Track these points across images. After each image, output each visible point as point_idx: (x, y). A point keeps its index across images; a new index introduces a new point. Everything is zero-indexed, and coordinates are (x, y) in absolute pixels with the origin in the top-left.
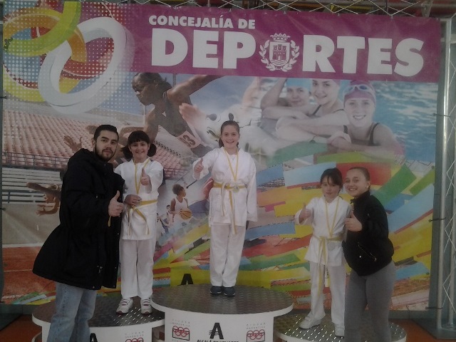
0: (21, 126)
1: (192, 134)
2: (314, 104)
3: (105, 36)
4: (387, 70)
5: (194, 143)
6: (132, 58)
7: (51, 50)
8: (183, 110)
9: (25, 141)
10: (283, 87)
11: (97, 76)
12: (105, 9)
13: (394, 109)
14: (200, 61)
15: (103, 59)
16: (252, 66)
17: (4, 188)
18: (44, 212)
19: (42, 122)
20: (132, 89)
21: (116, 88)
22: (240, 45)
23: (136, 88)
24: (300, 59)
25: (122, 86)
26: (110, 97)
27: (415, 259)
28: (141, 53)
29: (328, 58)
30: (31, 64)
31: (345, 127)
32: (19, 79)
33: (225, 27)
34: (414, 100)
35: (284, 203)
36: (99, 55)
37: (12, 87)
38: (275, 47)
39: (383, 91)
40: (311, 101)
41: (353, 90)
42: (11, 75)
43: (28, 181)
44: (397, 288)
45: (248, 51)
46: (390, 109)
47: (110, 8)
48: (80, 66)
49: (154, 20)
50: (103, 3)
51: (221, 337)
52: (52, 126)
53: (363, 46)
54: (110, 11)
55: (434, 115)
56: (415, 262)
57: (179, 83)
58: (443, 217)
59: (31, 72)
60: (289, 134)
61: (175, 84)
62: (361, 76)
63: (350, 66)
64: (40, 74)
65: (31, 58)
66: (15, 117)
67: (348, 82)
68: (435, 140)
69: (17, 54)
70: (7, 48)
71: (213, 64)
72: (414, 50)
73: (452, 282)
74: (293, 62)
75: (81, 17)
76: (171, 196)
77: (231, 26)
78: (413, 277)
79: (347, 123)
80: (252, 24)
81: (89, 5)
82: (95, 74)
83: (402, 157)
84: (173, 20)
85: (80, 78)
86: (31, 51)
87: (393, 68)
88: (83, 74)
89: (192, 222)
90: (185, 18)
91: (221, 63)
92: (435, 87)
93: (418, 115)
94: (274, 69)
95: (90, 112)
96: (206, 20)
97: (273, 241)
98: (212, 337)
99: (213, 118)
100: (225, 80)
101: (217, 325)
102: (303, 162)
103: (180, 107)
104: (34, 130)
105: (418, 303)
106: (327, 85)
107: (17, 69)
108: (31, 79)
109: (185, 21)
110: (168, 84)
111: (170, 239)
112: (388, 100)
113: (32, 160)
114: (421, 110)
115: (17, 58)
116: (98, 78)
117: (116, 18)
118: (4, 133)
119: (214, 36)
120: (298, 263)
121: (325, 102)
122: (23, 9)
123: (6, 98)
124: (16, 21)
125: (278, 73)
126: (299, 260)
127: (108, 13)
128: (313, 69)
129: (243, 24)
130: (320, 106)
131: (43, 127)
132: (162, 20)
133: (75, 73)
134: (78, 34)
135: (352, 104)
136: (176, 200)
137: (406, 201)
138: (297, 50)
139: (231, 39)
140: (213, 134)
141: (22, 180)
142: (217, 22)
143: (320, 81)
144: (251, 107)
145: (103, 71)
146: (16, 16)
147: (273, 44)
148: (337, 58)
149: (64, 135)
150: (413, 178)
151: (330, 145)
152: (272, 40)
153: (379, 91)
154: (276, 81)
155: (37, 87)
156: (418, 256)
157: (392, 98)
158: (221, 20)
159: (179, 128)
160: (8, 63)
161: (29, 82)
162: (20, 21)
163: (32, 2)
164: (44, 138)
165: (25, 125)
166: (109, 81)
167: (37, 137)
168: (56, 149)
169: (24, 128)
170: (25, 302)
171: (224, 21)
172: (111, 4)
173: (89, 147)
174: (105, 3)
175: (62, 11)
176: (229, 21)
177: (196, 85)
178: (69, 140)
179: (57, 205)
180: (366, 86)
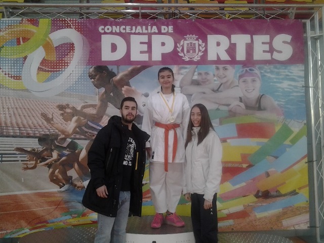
0: (10, 107)
2: (218, 83)
3: (68, 41)
4: (267, 56)
6: (88, 56)
7: (31, 53)
8: (125, 91)
10: (195, 72)
11: (63, 69)
12: (68, 23)
13: (274, 84)
15: (68, 58)
16: (173, 58)
18: (27, 168)
19: (25, 104)
21: (77, 78)
22: (163, 44)
23: (91, 77)
24: (206, 52)
25: (81, 76)
26: (73, 84)
27: (297, 191)
28: (94, 51)
29: (227, 51)
30: (17, 63)
31: (240, 98)
32: (9, 74)
33: (152, 32)
36: (65, 55)
37: (3, 80)
38: (188, 44)
39: (265, 72)
40: (215, 80)
41: (244, 72)
42: (3, 71)
43: (16, 146)
45: (169, 48)
46: (271, 84)
47: (72, 22)
48: (51, 63)
49: (102, 29)
50: (66, 19)
52: (32, 106)
53: (249, 41)
54: (72, 25)
55: (303, 86)
56: (298, 193)
57: (122, 72)
58: (315, 159)
59: (17, 69)
61: (118, 73)
62: (249, 62)
63: (241, 55)
64: (23, 73)
65: (17, 59)
66: (6, 101)
68: (304, 105)
69: (7, 57)
71: (145, 58)
72: (284, 42)
74: (200, 54)
75: (52, 29)
77: (157, 31)
78: (297, 204)
79: (241, 95)
80: (171, 29)
81: (57, 21)
82: (62, 68)
83: (282, 117)
84: (116, 29)
85: (51, 71)
86: (17, 54)
87: (272, 55)
88: (54, 68)
90: (124, 27)
91: (150, 57)
92: (302, 67)
93: (291, 87)
94: (188, 60)
95: (59, 95)
96: (139, 27)
99: (146, 95)
103: (123, 89)
104: (19, 110)
105: (302, 223)
106: (226, 69)
107: (7, 67)
108: (17, 74)
109: (124, 29)
110: (114, 73)
113: (18, 131)
114: (293, 83)
115: (7, 59)
116: (64, 71)
117: (76, 29)
119: (145, 39)
121: (225, 81)
122: (11, 26)
124: (6, 34)
125: (191, 62)
127: (70, 26)
128: (215, 58)
129: (165, 29)
130: (222, 84)
131: (26, 107)
132: (108, 29)
133: (48, 68)
134: (49, 41)
135: (244, 81)
137: (287, 149)
138: (203, 46)
139: (157, 40)
141: (11, 146)
142: (147, 29)
143: (221, 66)
145: (67, 66)
146: (6, 30)
147: (186, 42)
148: (232, 50)
149: (40, 112)
150: (291, 132)
151: (230, 111)
152: (185, 39)
153: (262, 71)
154: (189, 68)
155: (21, 79)
156: (300, 189)
157: (273, 76)
158: (149, 27)
160: (0, 64)
161: (15, 75)
162: (9, 34)
163: (17, 21)
164: (26, 115)
165: (13, 106)
166: (72, 72)
167: (21, 114)
168: (35, 122)
169: (12, 108)
170: (13, 236)
171: (151, 28)
172: (72, 19)
173: (58, 120)
174: (68, 19)
175: (38, 26)
176: (155, 27)
177: (134, 73)
178: (44, 116)
179: (36, 163)
180: (253, 69)
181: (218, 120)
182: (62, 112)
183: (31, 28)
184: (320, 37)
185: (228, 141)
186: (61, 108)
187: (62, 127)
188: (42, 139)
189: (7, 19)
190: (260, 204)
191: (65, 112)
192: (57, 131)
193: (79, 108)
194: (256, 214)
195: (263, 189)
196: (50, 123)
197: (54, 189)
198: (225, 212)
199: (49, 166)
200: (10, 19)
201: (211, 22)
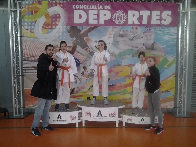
0: (29, 46)
1: (89, 48)
2: (132, 36)
3: (57, 13)
4: (159, 22)
5: (90, 51)
6: (67, 21)
7: (38, 19)
9: (31, 52)
10: (121, 30)
12: (57, 3)
14: (91, 21)
15: (57, 22)
16: (110, 23)
17: (24, 68)
19: (36, 45)
20: (67, 32)
21: (62, 32)
22: (105, 15)
23: (69, 32)
24: (127, 19)
25: (64, 31)
26: (60, 35)
28: (70, 19)
29: (137, 19)
30: (32, 24)
31: (144, 44)
32: (28, 30)
33: (100, 8)
34: (168, 33)
35: (122, 71)
36: (56, 20)
37: (25, 32)
38: (118, 15)
39: (157, 30)
40: (131, 35)
41: (146, 30)
42: (25, 28)
43: (32, 66)
44: (162, 101)
45: (108, 17)
47: (59, 3)
48: (49, 24)
49: (75, 7)
50: (56, 1)
51: (101, 115)
52: (40, 46)
55: (176, 38)
56: (169, 91)
57: (84, 30)
58: (179, 75)
59: (32, 27)
60: (123, 47)
61: (82, 30)
62: (149, 25)
63: (145, 21)
64: (35, 29)
65: (31, 22)
66: (27, 43)
67: (144, 27)
68: (176, 48)
69: (27, 21)
70: (23, 19)
71: (96, 22)
72: (168, 15)
73: (182, 98)
74: (124, 20)
75: (49, 7)
76: (82, 70)
77: (102, 8)
78: (168, 97)
79: (144, 42)
80: (109, 7)
81: (51, 2)
83: (164, 54)
84: (81, 7)
85: (49, 29)
86: (31, 20)
87: (161, 22)
88: (50, 27)
89: (90, 79)
90: (85, 6)
91: (98, 22)
92: (176, 28)
93: (170, 39)
94: (118, 23)
95: (53, 41)
96: (93, 6)
97: (118, 85)
98: (98, 115)
99: (96, 42)
100: (100, 28)
101: (100, 111)
102: (129, 57)
103: (85, 38)
104: (33, 48)
105: (170, 105)
106: (137, 29)
107: (27, 26)
108: (32, 30)
109: (85, 7)
110: (80, 30)
111: (82, 85)
112: (159, 34)
113: (33, 58)
114: (171, 37)
116: (55, 28)
117: (61, 6)
118: (23, 49)
119: (96, 12)
120: (127, 92)
121: (136, 35)
122: (28, 4)
123: (23, 36)
124: (26, 9)
125: (119, 25)
126: (128, 91)
127: (58, 5)
128: (132, 23)
129: (106, 7)
131: (37, 47)
132: (77, 7)
133: (47, 27)
134: (48, 13)
135: (146, 35)
136: (84, 72)
138: (126, 16)
139: (102, 13)
140: (96, 48)
141: (30, 65)
142: (97, 7)
143: (134, 27)
144: (110, 37)
145: (57, 26)
146: (26, 7)
147: (117, 14)
148: (140, 19)
150: (169, 61)
151: (138, 50)
152: (117, 13)
153: (155, 30)
154: (118, 28)
155: (34, 32)
156: (170, 89)
157: (160, 33)
158: (98, 6)
159: (84, 46)
160: (23, 24)
162: (27, 9)
163: (31, 2)
164: (37, 50)
165: (30, 46)
166: (59, 29)
167: (35, 50)
169: (30, 47)
170: (33, 108)
172: (59, 1)
175: (42, 5)
176: (101, 6)
181: (132, 55)
183: (39, 6)
184: (187, 12)
186: (54, 47)
187: (54, 57)
189: (26, 1)
191: (56, 49)
200: (28, 1)
201: (131, 4)
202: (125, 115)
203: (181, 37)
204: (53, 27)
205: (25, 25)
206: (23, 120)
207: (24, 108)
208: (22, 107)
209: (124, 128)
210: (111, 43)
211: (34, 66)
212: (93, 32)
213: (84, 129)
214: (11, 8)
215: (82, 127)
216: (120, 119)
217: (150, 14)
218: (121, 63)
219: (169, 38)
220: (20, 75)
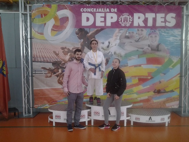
0: (38, 48)
2: (138, 37)
3: (66, 16)
4: (163, 24)
6: (75, 24)
7: (48, 21)
9: (40, 53)
10: (127, 32)
12: (65, 7)
13: (166, 38)
14: (98, 24)
16: (116, 25)
17: (33, 69)
18: (47, 77)
19: (46, 46)
20: (75, 34)
21: (70, 34)
22: (112, 18)
23: (77, 34)
24: (133, 22)
26: (68, 37)
27: (174, 90)
28: (78, 21)
29: (143, 21)
30: (41, 27)
31: (149, 45)
32: (37, 32)
33: (107, 11)
34: (173, 35)
35: (128, 72)
36: (64, 23)
37: (35, 35)
38: (124, 18)
39: (162, 32)
40: (137, 36)
41: (151, 32)
42: (35, 31)
43: (42, 67)
45: (115, 19)
48: (58, 27)
49: (82, 10)
51: (110, 114)
52: (49, 48)
55: (180, 40)
56: (174, 91)
58: (183, 75)
59: (41, 29)
61: (90, 32)
62: (154, 27)
63: (150, 23)
64: (44, 31)
65: (41, 24)
66: (36, 45)
68: (180, 49)
69: (36, 23)
70: (33, 21)
71: (102, 24)
72: (172, 17)
73: (187, 98)
74: (130, 23)
75: (58, 9)
77: (109, 11)
78: (173, 97)
79: (149, 44)
80: (116, 10)
81: (60, 5)
83: (169, 55)
84: (89, 10)
85: (58, 31)
86: (41, 22)
87: (165, 24)
88: (59, 29)
90: (93, 9)
91: (105, 24)
92: (180, 30)
95: (62, 42)
96: (100, 9)
99: (103, 43)
102: (134, 58)
104: (43, 49)
105: (175, 105)
106: (142, 31)
107: (37, 28)
109: (93, 10)
110: (87, 32)
113: (43, 60)
114: (175, 38)
115: (37, 25)
116: (64, 31)
117: (69, 9)
118: (33, 49)
119: (103, 15)
120: (133, 92)
121: (142, 37)
122: (38, 8)
123: (33, 38)
124: (36, 12)
125: (125, 27)
127: (67, 8)
128: (138, 25)
129: (113, 10)
130: (140, 38)
131: (46, 48)
132: (85, 10)
133: (56, 29)
134: (57, 16)
135: (151, 37)
137: (170, 70)
138: (131, 19)
139: (109, 15)
140: (103, 49)
141: (39, 66)
142: (104, 10)
143: (140, 29)
144: (116, 39)
145: (65, 28)
146: (36, 10)
147: (123, 17)
148: (146, 21)
149: (53, 51)
150: (173, 62)
151: (143, 51)
152: (123, 15)
154: (124, 30)
155: (43, 34)
156: (175, 89)
158: (105, 9)
160: (33, 26)
161: (41, 33)
162: (37, 12)
163: (41, 5)
164: (46, 52)
165: (40, 47)
166: (67, 31)
167: (44, 51)
168: (51, 56)
169: (40, 48)
170: (42, 107)
171: (106, 10)
172: (67, 5)
173: (61, 55)
174: (65, 5)
176: (108, 9)
177: (97, 32)
178: (55, 52)
179: (51, 75)
180: (156, 30)
181: (137, 56)
182: (63, 51)
183: (48, 9)
185: (142, 66)
186: (63, 48)
187: (63, 58)
188: (54, 63)
189: (36, 5)
190: (156, 96)
191: (64, 51)
192: (61, 60)
193: (71, 49)
194: (154, 100)
195: (157, 89)
196: (57, 56)
197: (60, 86)
198: (139, 99)
199: (57, 76)
200: (38, 4)
201: (136, 6)
202: (133, 114)
203: (185, 38)
204: (62, 29)
205: (35, 28)
206: (32, 119)
207: (33, 107)
208: (31, 107)
209: (132, 127)
210: (117, 44)
211: (43, 67)
212: (100, 34)
213: (92, 128)
214: (22, 11)
215: (91, 126)
216: (128, 118)
217: (155, 17)
218: (127, 64)
219: (173, 39)
220: (30, 75)
